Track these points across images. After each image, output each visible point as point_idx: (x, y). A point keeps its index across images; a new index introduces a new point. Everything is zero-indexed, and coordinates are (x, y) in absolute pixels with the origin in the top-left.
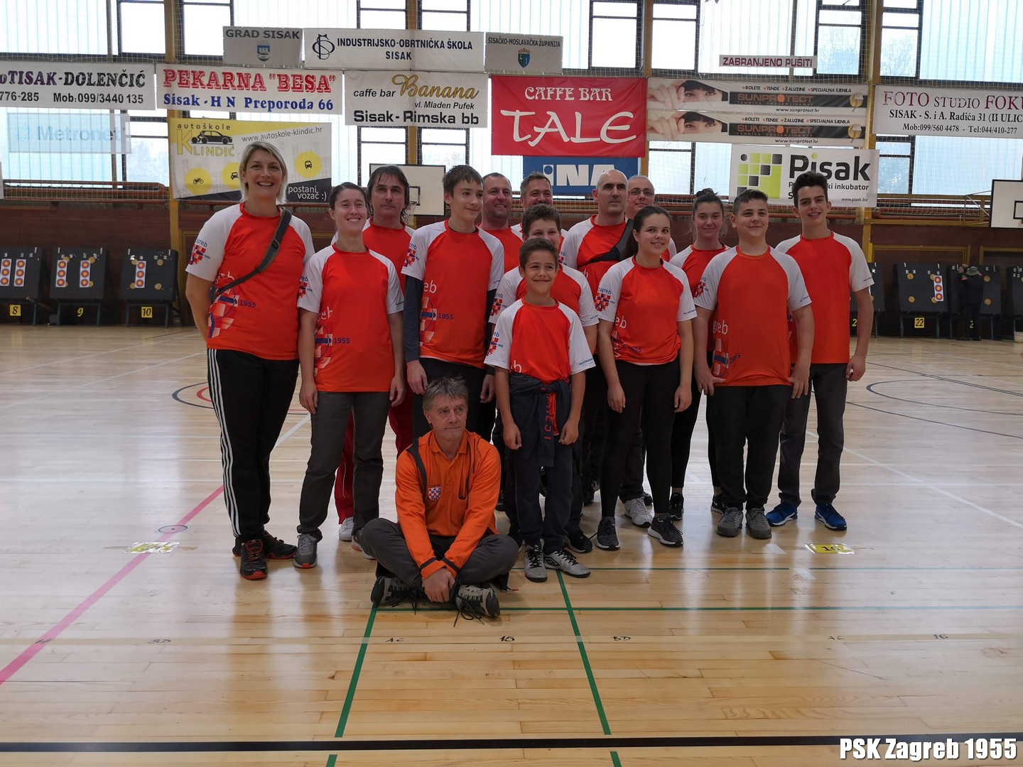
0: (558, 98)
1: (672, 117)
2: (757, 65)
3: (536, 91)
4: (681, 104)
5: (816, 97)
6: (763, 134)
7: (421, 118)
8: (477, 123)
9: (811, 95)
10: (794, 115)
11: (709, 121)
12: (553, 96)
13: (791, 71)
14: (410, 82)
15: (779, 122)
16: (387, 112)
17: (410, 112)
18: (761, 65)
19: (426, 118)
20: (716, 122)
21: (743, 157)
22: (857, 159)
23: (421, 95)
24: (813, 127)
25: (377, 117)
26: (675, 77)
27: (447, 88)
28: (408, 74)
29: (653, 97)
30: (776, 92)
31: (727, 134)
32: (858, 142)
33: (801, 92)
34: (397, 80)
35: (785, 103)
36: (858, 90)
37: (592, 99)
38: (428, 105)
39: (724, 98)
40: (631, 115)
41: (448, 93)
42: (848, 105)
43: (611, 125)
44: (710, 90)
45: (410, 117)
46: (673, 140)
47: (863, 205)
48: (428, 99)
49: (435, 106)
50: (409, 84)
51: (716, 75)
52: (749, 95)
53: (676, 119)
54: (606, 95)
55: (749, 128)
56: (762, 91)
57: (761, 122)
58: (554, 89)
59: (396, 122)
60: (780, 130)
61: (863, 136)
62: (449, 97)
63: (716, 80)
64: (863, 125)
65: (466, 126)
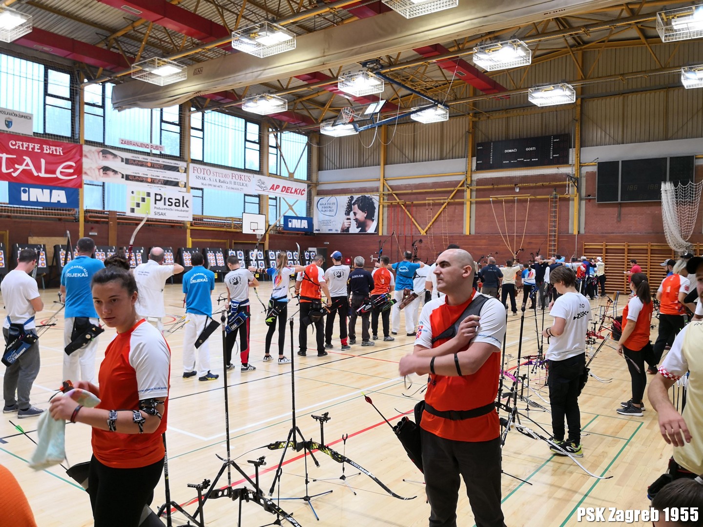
0: (30, 150)
1: (96, 168)
2: (137, 146)
3: (16, 144)
4: (101, 161)
5: (165, 165)
6: (142, 181)
9: (163, 165)
10: (155, 173)
11: (115, 172)
12: (28, 148)
15: (149, 176)
20: (119, 173)
21: (133, 192)
22: (183, 197)
24: (164, 180)
26: (97, 146)
29: (86, 156)
30: (147, 161)
31: (124, 179)
32: (183, 189)
33: (158, 162)
35: (151, 167)
36: (182, 165)
37: (51, 152)
40: (74, 164)
42: (178, 171)
43: (62, 168)
44: (115, 156)
46: (97, 179)
47: (188, 220)
52: (134, 161)
53: (98, 168)
54: (59, 151)
55: (135, 178)
56: (140, 159)
57: (140, 175)
58: (28, 144)
60: (149, 180)
61: (185, 187)
64: (185, 181)
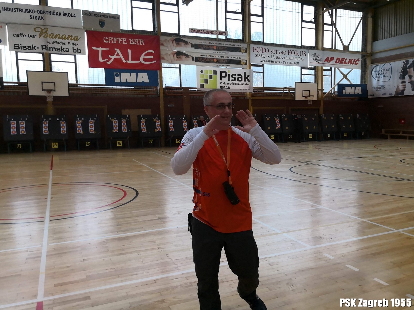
0: (119, 43)
1: (171, 53)
2: (205, 33)
3: (109, 39)
4: (174, 48)
6: (209, 62)
7: (51, 49)
8: (80, 52)
9: (227, 47)
10: (220, 54)
11: (187, 56)
12: (117, 41)
13: (217, 36)
14: (44, 31)
16: (33, 45)
17: (45, 46)
18: (206, 33)
19: (54, 49)
20: (189, 56)
21: (202, 71)
22: (245, 73)
23: (50, 38)
24: (228, 60)
25: (27, 47)
26: (171, 36)
27: (64, 35)
28: (43, 27)
29: (162, 45)
30: (213, 45)
31: (194, 61)
32: (245, 66)
33: (222, 45)
34: (37, 30)
35: (216, 50)
36: (243, 46)
37: (135, 44)
38: (54, 43)
39: (192, 46)
40: (153, 52)
41: (64, 37)
42: (240, 51)
43: (144, 56)
44: (186, 43)
45: (45, 48)
46: (172, 63)
47: (248, 92)
48: (54, 40)
49: (58, 43)
50: (44, 32)
51: (188, 36)
52: (202, 45)
53: (173, 54)
54: (142, 42)
55: (203, 59)
56: (207, 44)
57: (208, 57)
58: (117, 38)
59: (38, 50)
61: (246, 64)
62: (65, 39)
63: (189, 38)
64: (246, 60)
65: (74, 53)
